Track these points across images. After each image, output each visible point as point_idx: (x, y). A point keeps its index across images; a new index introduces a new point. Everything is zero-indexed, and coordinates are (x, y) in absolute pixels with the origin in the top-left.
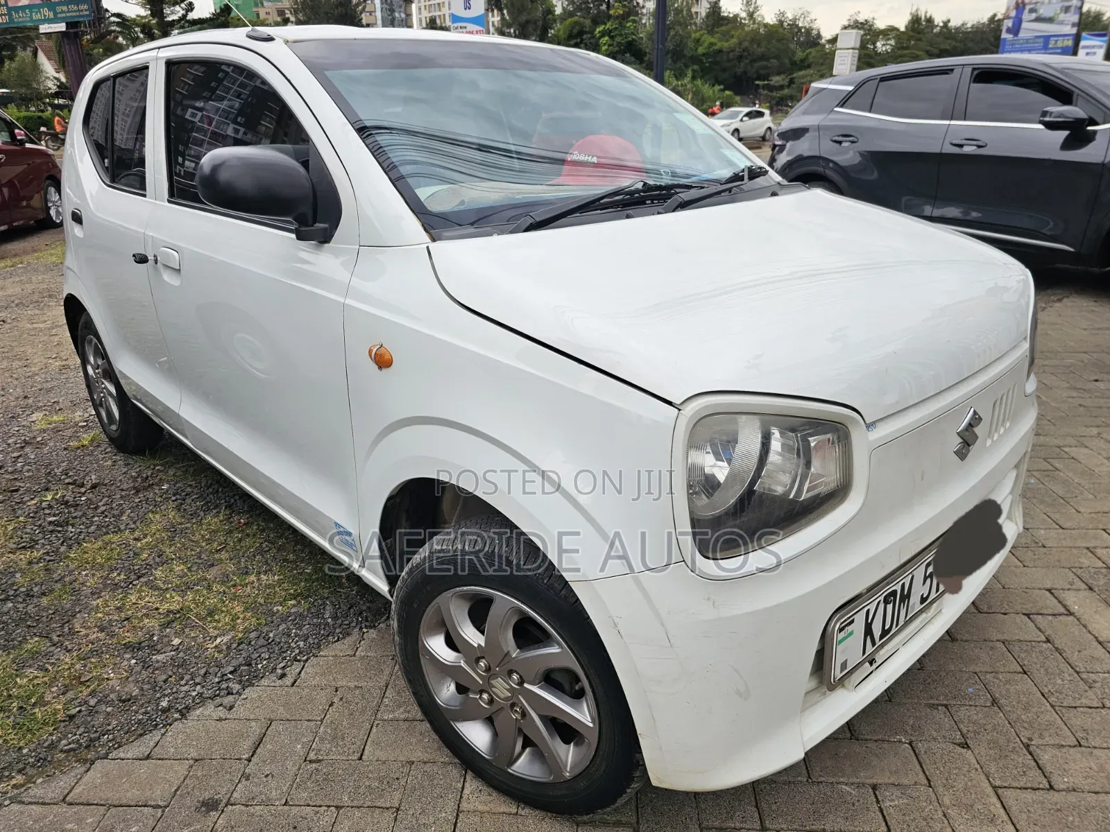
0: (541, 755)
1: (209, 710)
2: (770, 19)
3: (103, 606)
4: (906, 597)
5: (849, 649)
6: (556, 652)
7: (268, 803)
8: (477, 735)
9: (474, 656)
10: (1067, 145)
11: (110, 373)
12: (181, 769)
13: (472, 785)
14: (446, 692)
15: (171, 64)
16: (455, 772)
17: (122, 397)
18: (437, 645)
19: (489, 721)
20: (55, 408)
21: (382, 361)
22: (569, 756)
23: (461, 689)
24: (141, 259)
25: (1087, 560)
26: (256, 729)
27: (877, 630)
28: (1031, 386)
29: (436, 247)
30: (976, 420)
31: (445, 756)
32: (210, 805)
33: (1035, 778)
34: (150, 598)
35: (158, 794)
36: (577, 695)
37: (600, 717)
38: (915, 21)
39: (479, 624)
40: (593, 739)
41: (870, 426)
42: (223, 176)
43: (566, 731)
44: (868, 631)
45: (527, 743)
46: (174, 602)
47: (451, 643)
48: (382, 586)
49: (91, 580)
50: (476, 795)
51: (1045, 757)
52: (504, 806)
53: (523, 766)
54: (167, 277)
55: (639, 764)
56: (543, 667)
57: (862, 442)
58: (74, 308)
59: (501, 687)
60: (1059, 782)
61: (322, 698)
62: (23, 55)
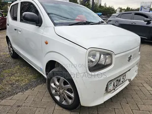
0: (66, 101)
1: (20, 93)
2: (108, 7)
3: (8, 78)
4: (120, 81)
5: (111, 87)
6: (69, 86)
7: (27, 106)
8: (58, 98)
9: (57, 86)
10: (147, 24)
11: (12, 47)
12: (15, 101)
13: (57, 105)
14: (54, 92)
15: (21, 3)
16: (54, 103)
17: (13, 50)
18: (52, 85)
19: (59, 96)
20: (4, 52)
21: (47, 43)
22: (70, 101)
23: (56, 91)
24: (16, 30)
25: (147, 79)
26: (27, 96)
27: (115, 85)
28: (139, 53)
29: (55, 27)
30: (131, 56)
31: (53, 101)
32: (19, 106)
33: (137, 108)
34: (14, 78)
35: (12, 104)
36: (72, 92)
37: (75, 96)
38: (128, 8)
39: (58, 82)
40: (74, 99)
41: (115, 55)
42: (26, 16)
43: (70, 98)
44: (114, 85)
45: (65, 99)
46: (18, 78)
47: (54, 84)
48: (46, 76)
49: (6, 75)
50: (57, 107)
51: (139, 106)
52: (61, 108)
53: (64, 103)
54: (19, 32)
55: (80, 103)
56: (67, 88)
57: (114, 57)
58: (7, 38)
59: (61, 91)
60: (141, 109)
61: (37, 92)
62: (6, 6)
